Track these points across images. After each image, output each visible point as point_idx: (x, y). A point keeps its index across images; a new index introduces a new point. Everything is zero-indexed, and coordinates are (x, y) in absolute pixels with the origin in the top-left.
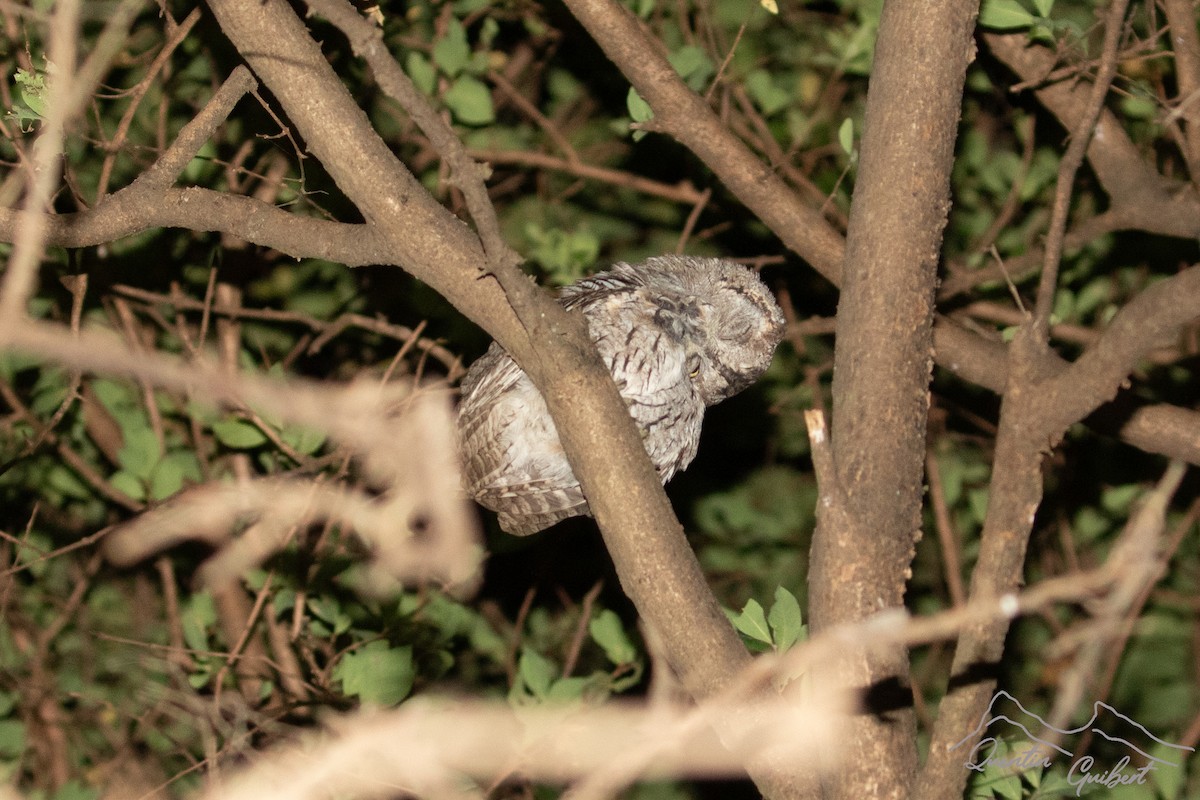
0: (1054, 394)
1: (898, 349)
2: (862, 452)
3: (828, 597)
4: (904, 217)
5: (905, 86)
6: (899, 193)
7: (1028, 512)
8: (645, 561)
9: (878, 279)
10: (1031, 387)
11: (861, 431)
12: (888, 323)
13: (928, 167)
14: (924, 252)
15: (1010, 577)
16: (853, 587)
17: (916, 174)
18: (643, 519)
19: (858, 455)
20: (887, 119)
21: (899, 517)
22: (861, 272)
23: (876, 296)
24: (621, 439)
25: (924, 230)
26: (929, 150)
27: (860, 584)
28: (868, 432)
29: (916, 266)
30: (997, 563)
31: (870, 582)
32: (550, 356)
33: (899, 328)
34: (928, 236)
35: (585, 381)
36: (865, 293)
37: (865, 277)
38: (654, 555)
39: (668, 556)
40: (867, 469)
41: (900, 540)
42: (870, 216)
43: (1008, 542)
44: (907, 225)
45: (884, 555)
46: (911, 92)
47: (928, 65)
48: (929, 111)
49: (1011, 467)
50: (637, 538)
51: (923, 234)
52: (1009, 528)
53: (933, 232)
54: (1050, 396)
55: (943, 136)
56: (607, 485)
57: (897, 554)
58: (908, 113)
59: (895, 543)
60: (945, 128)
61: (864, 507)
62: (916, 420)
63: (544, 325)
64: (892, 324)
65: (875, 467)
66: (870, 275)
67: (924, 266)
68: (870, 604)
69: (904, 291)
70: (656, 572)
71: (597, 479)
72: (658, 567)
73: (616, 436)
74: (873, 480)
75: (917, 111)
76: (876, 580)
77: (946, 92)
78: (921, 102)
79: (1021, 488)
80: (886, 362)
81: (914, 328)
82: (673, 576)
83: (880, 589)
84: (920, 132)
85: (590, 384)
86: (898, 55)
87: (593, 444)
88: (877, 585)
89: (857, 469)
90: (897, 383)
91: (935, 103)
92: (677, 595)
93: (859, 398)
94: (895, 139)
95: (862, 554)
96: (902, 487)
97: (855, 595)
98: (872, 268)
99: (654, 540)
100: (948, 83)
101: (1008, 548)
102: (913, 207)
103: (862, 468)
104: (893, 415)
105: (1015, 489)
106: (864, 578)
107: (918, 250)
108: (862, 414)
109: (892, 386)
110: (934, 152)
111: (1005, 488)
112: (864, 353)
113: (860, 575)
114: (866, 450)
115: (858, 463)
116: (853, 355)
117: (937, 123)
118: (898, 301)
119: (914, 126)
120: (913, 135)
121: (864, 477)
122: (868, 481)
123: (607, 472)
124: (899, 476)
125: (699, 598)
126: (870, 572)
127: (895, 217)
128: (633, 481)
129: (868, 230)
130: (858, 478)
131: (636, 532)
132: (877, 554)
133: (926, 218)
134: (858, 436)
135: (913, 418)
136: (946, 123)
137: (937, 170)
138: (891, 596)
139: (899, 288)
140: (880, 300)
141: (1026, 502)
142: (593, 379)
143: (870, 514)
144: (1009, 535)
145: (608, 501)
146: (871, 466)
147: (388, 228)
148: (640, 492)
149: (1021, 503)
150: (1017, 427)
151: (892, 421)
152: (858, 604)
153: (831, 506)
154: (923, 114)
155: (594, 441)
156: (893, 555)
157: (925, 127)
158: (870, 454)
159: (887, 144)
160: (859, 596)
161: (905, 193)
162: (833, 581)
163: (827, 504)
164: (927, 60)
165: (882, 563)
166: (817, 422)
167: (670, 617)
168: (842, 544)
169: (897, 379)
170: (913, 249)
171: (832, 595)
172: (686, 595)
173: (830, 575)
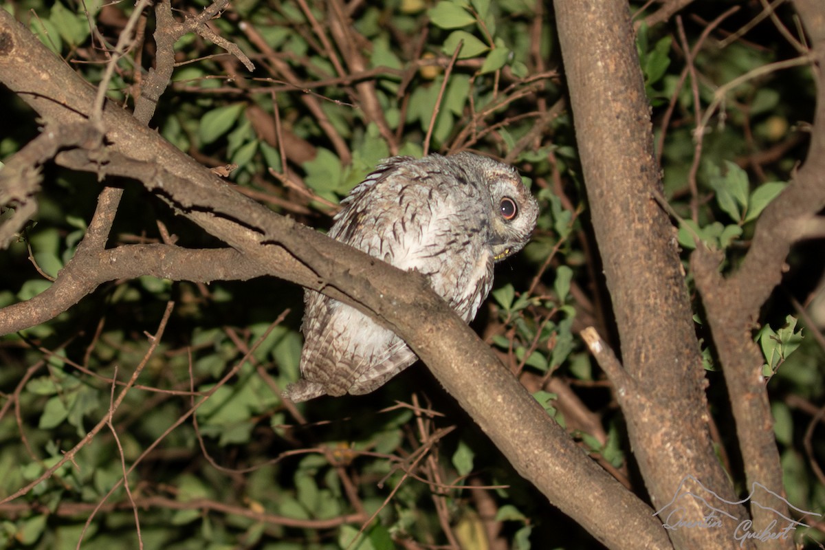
0: (738, 290)
1: (643, 244)
2: (640, 338)
3: (649, 463)
4: (616, 138)
5: (583, 34)
6: (605, 120)
7: (756, 375)
8: (525, 450)
9: (612, 193)
10: (720, 290)
11: (634, 321)
12: (629, 226)
13: (621, 92)
14: (640, 159)
15: (763, 424)
16: (664, 450)
17: (614, 100)
18: (513, 419)
19: (638, 341)
20: (578, 65)
21: (682, 380)
22: (597, 191)
23: (614, 207)
24: (476, 362)
25: (634, 141)
26: (617, 78)
27: (668, 445)
28: (640, 320)
29: (637, 172)
30: (749, 418)
31: (676, 441)
32: (400, 322)
33: (639, 226)
34: (639, 144)
35: (434, 328)
36: (606, 208)
37: (601, 195)
38: (530, 444)
39: (541, 440)
40: (648, 350)
41: (689, 397)
42: (590, 145)
43: (751, 401)
44: (619, 143)
45: (680, 416)
46: (589, 38)
47: (594, 12)
48: (608, 47)
49: (729, 350)
50: (513, 435)
51: (635, 145)
52: (748, 391)
53: (643, 139)
54: (735, 293)
55: (625, 62)
56: (477, 402)
57: (690, 410)
58: (592, 55)
59: (685, 402)
60: (624, 55)
61: (652, 384)
62: (675, 293)
63: (385, 302)
64: (633, 225)
65: (653, 347)
66: (605, 193)
67: (643, 169)
68: (681, 457)
69: (633, 196)
70: (536, 456)
71: (469, 400)
72: (536, 452)
73: (471, 362)
74: (654, 357)
75: (598, 51)
76: (680, 437)
77: (616, 28)
78: (599, 43)
79: (743, 361)
80: (637, 258)
81: (651, 222)
82: (549, 455)
83: (685, 443)
84: (606, 67)
85: (438, 329)
86: (570, 12)
87: (457, 374)
88: (683, 441)
89: (640, 353)
90: (651, 272)
91: (610, 40)
92: (557, 468)
93: (626, 294)
94: (589, 79)
95: (662, 422)
96: (679, 354)
97: (667, 455)
98: (605, 187)
99: (526, 432)
100: (615, 19)
101: (751, 405)
102: (620, 126)
103: (643, 351)
104: (656, 298)
105: (739, 363)
106: (669, 440)
107: (634, 159)
108: (632, 307)
109: (647, 275)
110: (622, 78)
111: (731, 365)
112: (619, 256)
113: (666, 438)
114: (642, 335)
115: (640, 348)
116: (611, 260)
117: (617, 54)
118: (631, 205)
119: (600, 64)
120: (602, 71)
121: (647, 358)
122: (651, 360)
123: (474, 392)
124: (673, 347)
125: (575, 464)
126: (674, 433)
127: (608, 140)
128: (495, 392)
129: (592, 157)
130: (643, 360)
131: (511, 431)
132: (673, 417)
133: (632, 132)
134: (634, 325)
135: (672, 293)
136: (624, 51)
137: (629, 91)
138: (696, 444)
139: (629, 196)
140: (618, 210)
141: (751, 369)
142: (440, 325)
143: (658, 388)
144: (749, 396)
145: (482, 414)
146: (650, 347)
147: (255, 254)
148: (504, 399)
149: (747, 372)
150: (721, 321)
151: (656, 303)
152: (673, 461)
153: (627, 394)
154: (604, 52)
155: (457, 371)
156: (687, 412)
157: (608, 61)
158: (646, 337)
159: (584, 85)
160: (671, 454)
161: (610, 119)
162: (648, 450)
163: (623, 394)
164: (593, 8)
165: (680, 422)
166: (592, 337)
167: (557, 486)
168: (645, 420)
169: (650, 269)
170: (630, 160)
171: (652, 461)
172: (564, 465)
173: (644, 446)
